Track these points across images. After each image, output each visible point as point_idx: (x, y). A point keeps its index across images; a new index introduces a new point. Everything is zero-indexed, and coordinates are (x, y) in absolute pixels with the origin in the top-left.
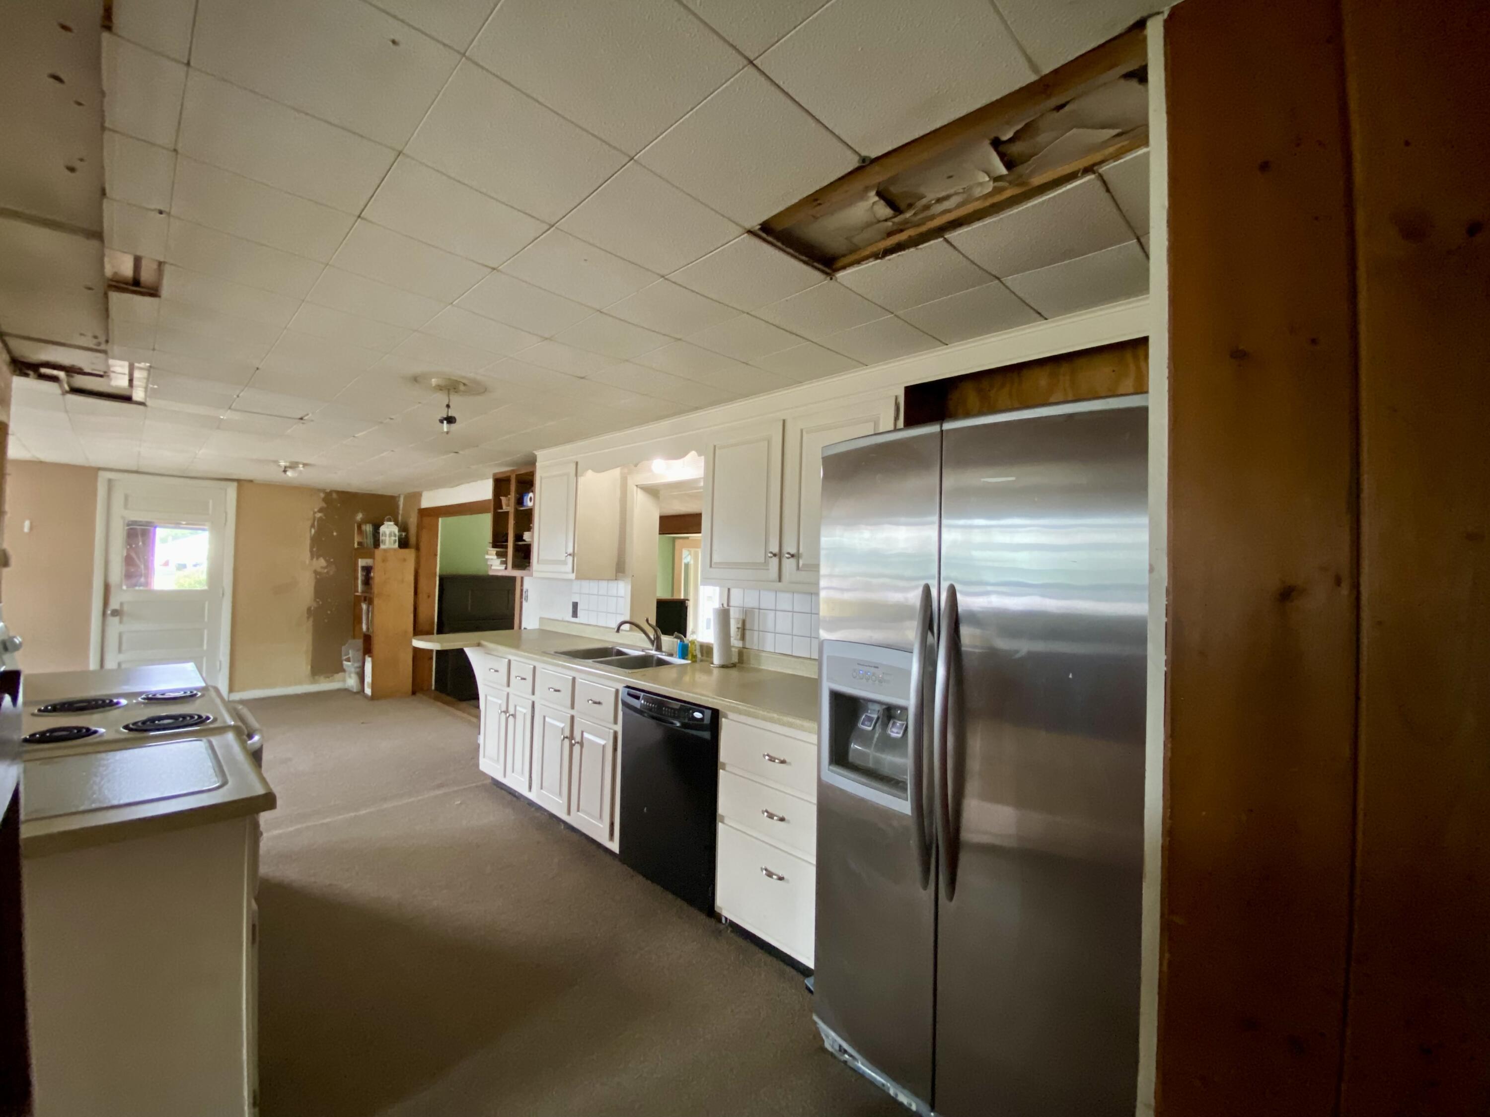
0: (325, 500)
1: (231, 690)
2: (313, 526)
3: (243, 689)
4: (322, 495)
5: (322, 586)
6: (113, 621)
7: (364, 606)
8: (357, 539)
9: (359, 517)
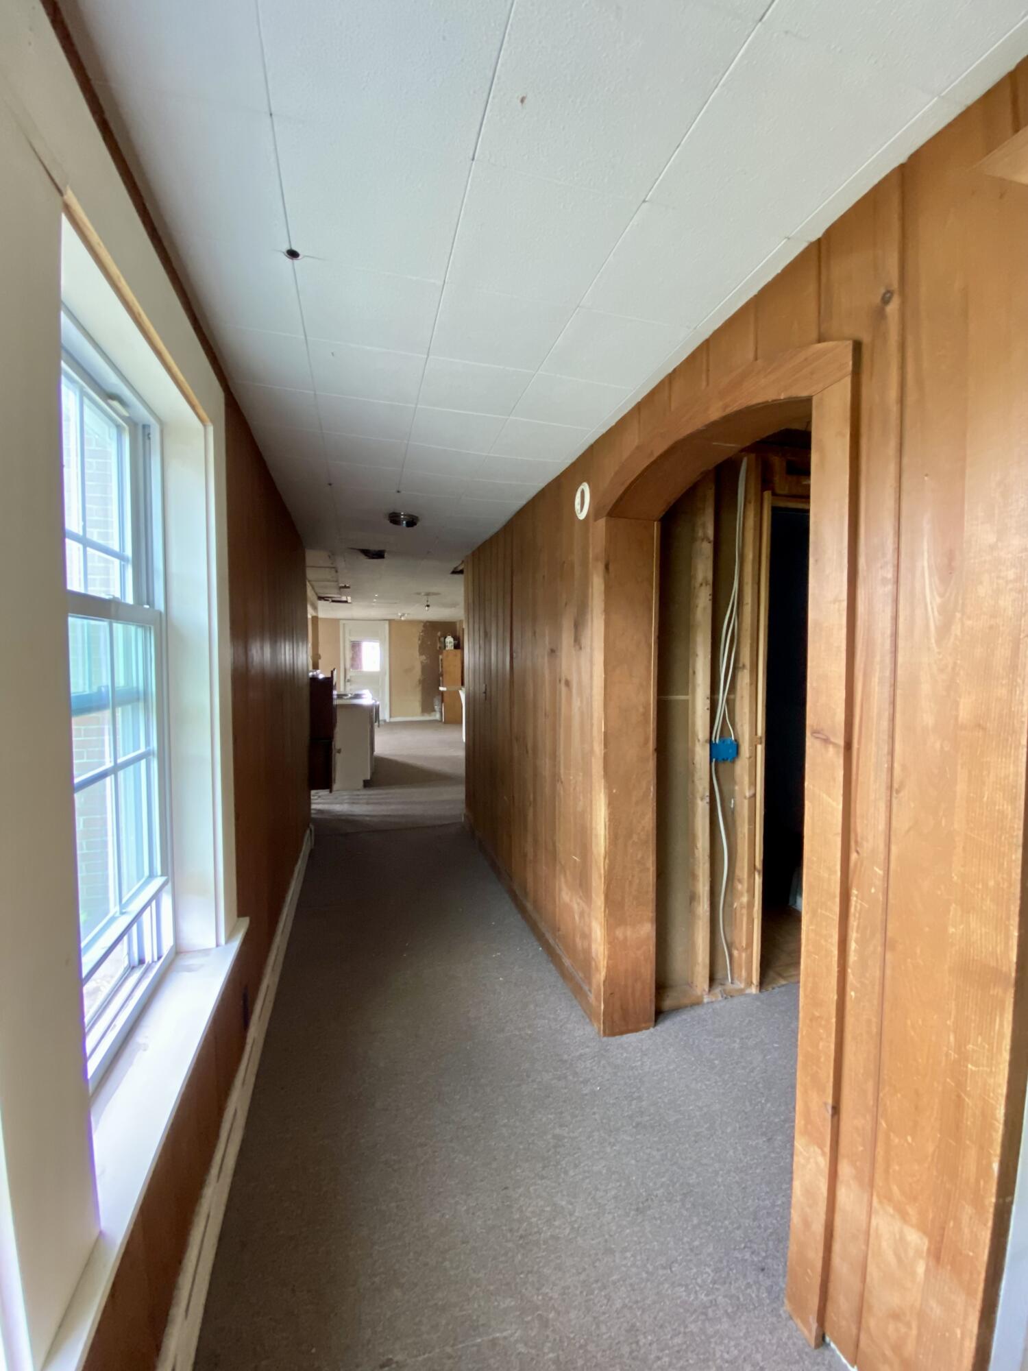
0: (424, 626)
1: (390, 717)
2: (419, 639)
3: (395, 716)
4: (423, 624)
5: (424, 668)
6: (348, 684)
7: (441, 678)
8: (439, 645)
9: (439, 634)
